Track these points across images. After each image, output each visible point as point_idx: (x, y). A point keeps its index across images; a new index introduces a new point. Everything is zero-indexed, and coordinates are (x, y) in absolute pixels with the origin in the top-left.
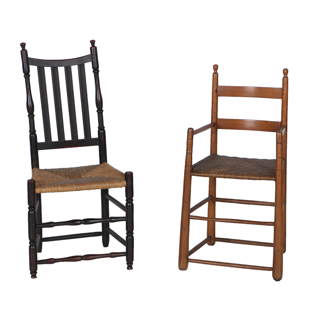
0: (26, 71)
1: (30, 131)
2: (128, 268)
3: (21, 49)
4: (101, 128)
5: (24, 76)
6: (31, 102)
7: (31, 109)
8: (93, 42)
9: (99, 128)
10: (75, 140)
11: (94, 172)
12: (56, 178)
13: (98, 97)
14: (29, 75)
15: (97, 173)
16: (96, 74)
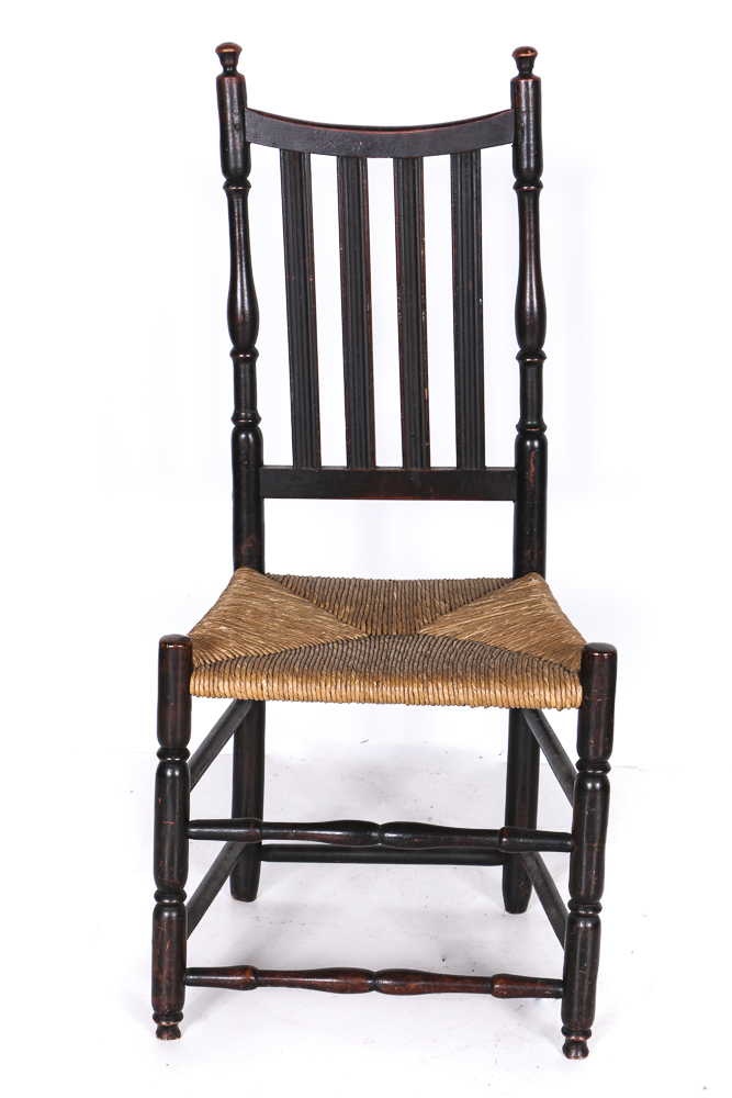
0: (236, 167)
1: (235, 418)
2: (567, 1050)
3: (220, 70)
4: (531, 429)
5: (226, 187)
6: (246, 298)
7: (243, 328)
8: (525, 58)
9: (521, 427)
10: (414, 469)
11: (471, 617)
12: (307, 630)
13: (528, 300)
14: (247, 186)
15: (479, 624)
16: (528, 200)
